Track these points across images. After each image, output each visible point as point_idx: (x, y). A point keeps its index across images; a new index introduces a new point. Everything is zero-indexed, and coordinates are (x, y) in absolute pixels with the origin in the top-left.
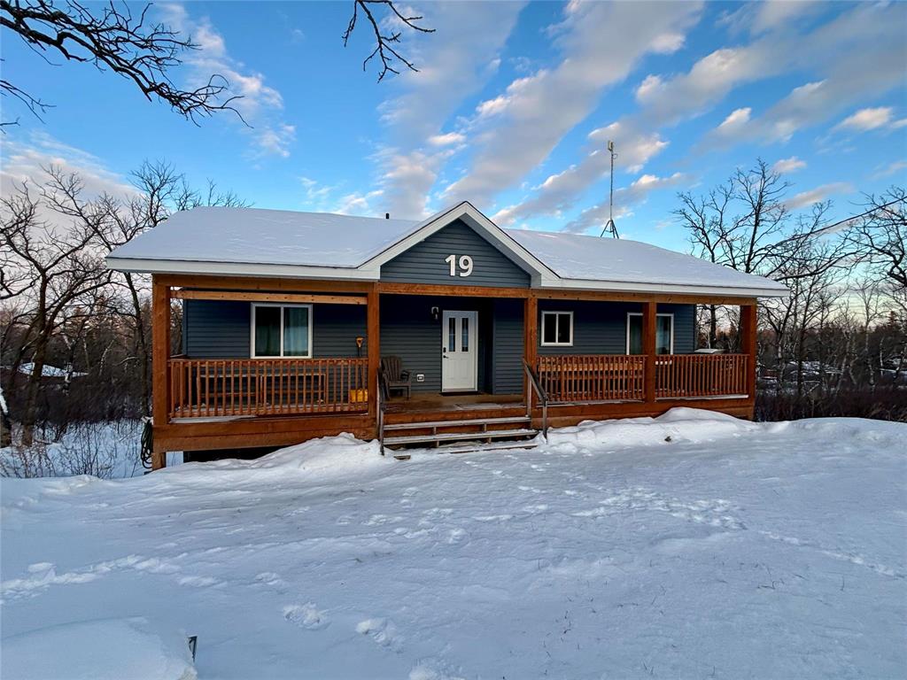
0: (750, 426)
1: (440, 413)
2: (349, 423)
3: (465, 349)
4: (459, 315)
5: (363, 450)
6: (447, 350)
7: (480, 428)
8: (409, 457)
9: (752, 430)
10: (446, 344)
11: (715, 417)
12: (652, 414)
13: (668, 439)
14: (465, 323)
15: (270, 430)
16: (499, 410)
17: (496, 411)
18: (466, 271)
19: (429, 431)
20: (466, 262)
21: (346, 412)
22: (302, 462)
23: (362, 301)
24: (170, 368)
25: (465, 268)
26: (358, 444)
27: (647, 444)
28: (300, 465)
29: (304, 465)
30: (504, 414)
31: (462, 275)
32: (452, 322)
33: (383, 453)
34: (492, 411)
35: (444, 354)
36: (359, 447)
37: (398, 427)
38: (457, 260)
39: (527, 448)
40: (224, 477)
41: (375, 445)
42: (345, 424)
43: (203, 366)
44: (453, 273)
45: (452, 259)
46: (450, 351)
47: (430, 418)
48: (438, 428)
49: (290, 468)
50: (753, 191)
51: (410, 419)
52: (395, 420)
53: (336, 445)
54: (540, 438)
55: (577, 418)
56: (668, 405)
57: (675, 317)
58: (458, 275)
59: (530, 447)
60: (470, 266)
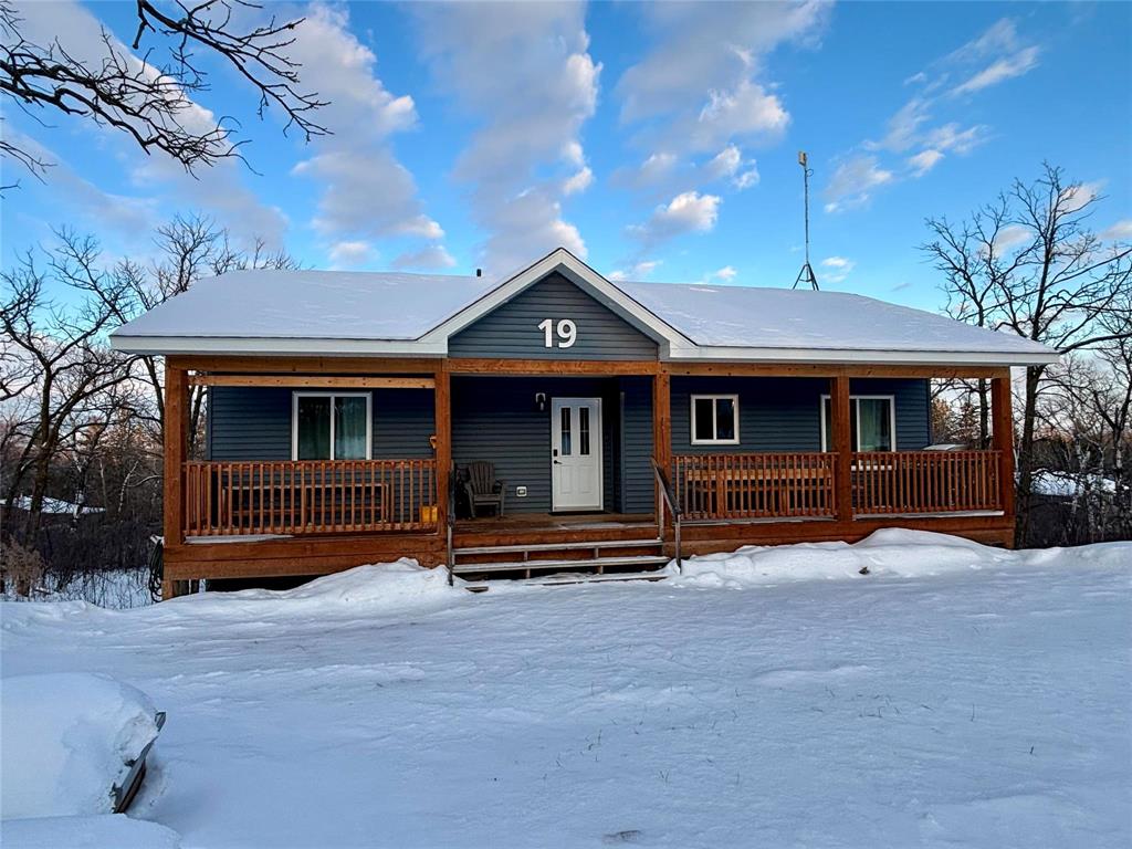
0: (1000, 556)
1: (535, 534)
2: (411, 545)
3: (585, 449)
4: (575, 404)
5: (423, 577)
6: (560, 452)
7: (589, 553)
8: (486, 589)
9: (1003, 561)
10: (557, 443)
11: (946, 542)
12: (851, 538)
13: (864, 571)
14: (584, 414)
15: (308, 553)
16: (618, 530)
17: (614, 531)
18: (567, 340)
19: (518, 557)
20: (567, 329)
21: (407, 532)
22: (344, 593)
23: (429, 384)
24: (185, 473)
25: (565, 336)
26: (420, 570)
27: (829, 578)
28: (341, 596)
29: (347, 596)
30: (625, 535)
31: (561, 345)
32: (566, 413)
33: (451, 583)
34: (608, 531)
35: (554, 458)
36: (419, 575)
37: (477, 550)
38: (555, 326)
39: (651, 580)
40: (246, 608)
41: (441, 573)
42: (406, 546)
43: (226, 470)
44: (549, 343)
45: (547, 324)
46: (563, 454)
47: (520, 540)
48: (530, 553)
49: (329, 598)
50: (1040, 212)
51: (494, 541)
52: (474, 542)
53: (392, 571)
54: (672, 566)
55: (734, 542)
56: (876, 524)
57: (896, 400)
58: (555, 345)
59: (656, 580)
60: (573, 333)
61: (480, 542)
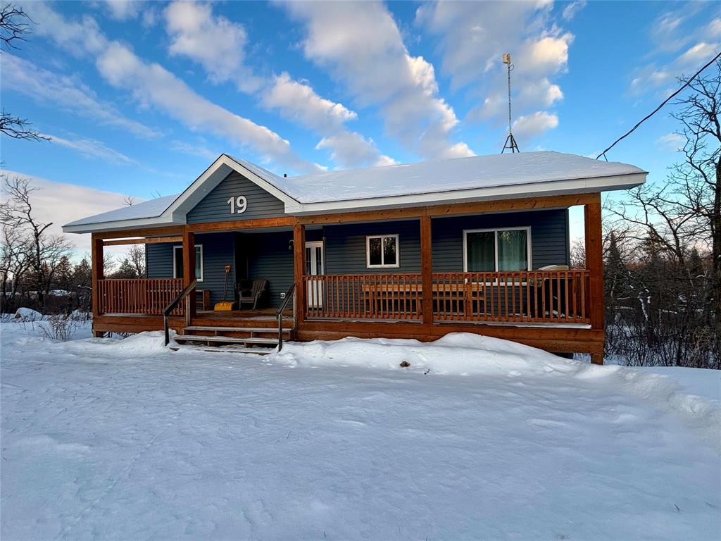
2: (175, 323)
3: (319, 272)
4: (314, 245)
12: (431, 337)
13: (404, 365)
14: (318, 251)
16: (273, 322)
17: (270, 322)
18: (242, 208)
20: (241, 201)
25: (241, 206)
27: (374, 366)
31: (239, 211)
33: (165, 344)
34: (267, 322)
38: (235, 201)
42: (173, 323)
44: (233, 212)
45: (232, 200)
47: (221, 324)
56: (448, 329)
57: (532, 230)
58: (236, 212)
59: (263, 354)
60: (245, 204)
61: (203, 324)
